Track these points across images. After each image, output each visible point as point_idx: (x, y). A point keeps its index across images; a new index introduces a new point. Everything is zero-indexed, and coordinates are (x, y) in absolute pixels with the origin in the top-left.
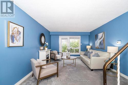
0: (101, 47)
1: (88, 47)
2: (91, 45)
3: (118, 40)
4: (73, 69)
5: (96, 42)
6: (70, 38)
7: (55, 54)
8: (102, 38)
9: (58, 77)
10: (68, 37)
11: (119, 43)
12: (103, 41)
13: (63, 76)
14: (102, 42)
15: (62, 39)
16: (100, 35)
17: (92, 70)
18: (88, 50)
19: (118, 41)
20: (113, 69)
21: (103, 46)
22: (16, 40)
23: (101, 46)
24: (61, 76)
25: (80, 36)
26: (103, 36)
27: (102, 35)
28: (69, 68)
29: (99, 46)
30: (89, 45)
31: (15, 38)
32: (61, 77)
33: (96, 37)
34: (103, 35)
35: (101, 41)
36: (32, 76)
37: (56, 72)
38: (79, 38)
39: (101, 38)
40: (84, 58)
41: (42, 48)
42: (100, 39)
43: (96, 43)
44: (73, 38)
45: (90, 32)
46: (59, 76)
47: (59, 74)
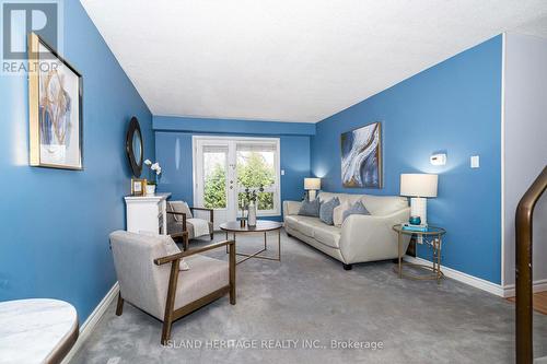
0: (366, 180)
1: (311, 184)
2: (321, 173)
3: (435, 150)
4: (274, 269)
5: (344, 163)
6: (239, 147)
7: (184, 215)
8: (373, 146)
9: (233, 302)
10: (230, 141)
11: (441, 159)
12: (377, 155)
13: (254, 299)
14: (373, 159)
15: (207, 149)
16: (363, 134)
17: (348, 267)
18: (312, 194)
19: (434, 154)
20: (414, 256)
21: (375, 177)
22: (58, 137)
23: (366, 175)
24: (247, 299)
25: (278, 140)
26: (377, 139)
27: (370, 134)
28: (259, 269)
29: (358, 179)
30: (312, 175)
31: (53, 128)
32: (245, 303)
33: (347, 141)
34: (377, 135)
35: (367, 159)
36: (119, 313)
37: (226, 283)
38: (273, 148)
39: (369, 145)
40: (310, 226)
41: (137, 186)
42: (363, 150)
43: (343, 165)
44: (251, 147)
45: (315, 122)
46: (237, 300)
47: (238, 290)
